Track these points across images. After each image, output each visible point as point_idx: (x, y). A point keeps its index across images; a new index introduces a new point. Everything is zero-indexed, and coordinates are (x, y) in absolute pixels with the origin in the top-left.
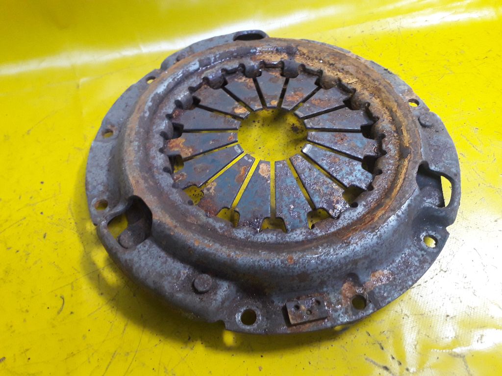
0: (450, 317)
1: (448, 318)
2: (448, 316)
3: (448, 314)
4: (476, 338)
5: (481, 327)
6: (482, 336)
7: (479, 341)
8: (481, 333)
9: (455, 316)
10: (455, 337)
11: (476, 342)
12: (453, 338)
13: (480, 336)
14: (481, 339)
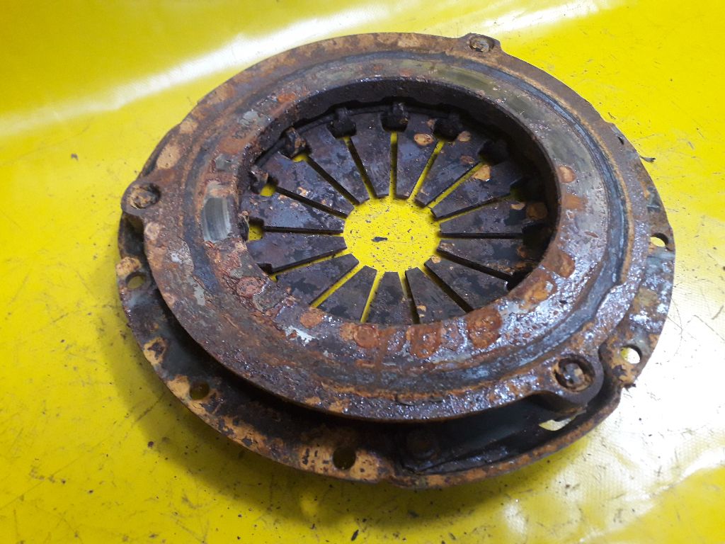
0: (571, 487)
1: (568, 490)
2: (568, 486)
3: (568, 483)
4: (611, 516)
5: (617, 497)
6: (620, 511)
7: (617, 520)
8: (619, 506)
9: (578, 485)
10: (581, 519)
11: (613, 522)
12: (578, 520)
13: (617, 512)
14: (619, 517)
